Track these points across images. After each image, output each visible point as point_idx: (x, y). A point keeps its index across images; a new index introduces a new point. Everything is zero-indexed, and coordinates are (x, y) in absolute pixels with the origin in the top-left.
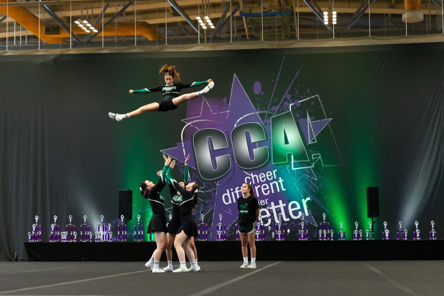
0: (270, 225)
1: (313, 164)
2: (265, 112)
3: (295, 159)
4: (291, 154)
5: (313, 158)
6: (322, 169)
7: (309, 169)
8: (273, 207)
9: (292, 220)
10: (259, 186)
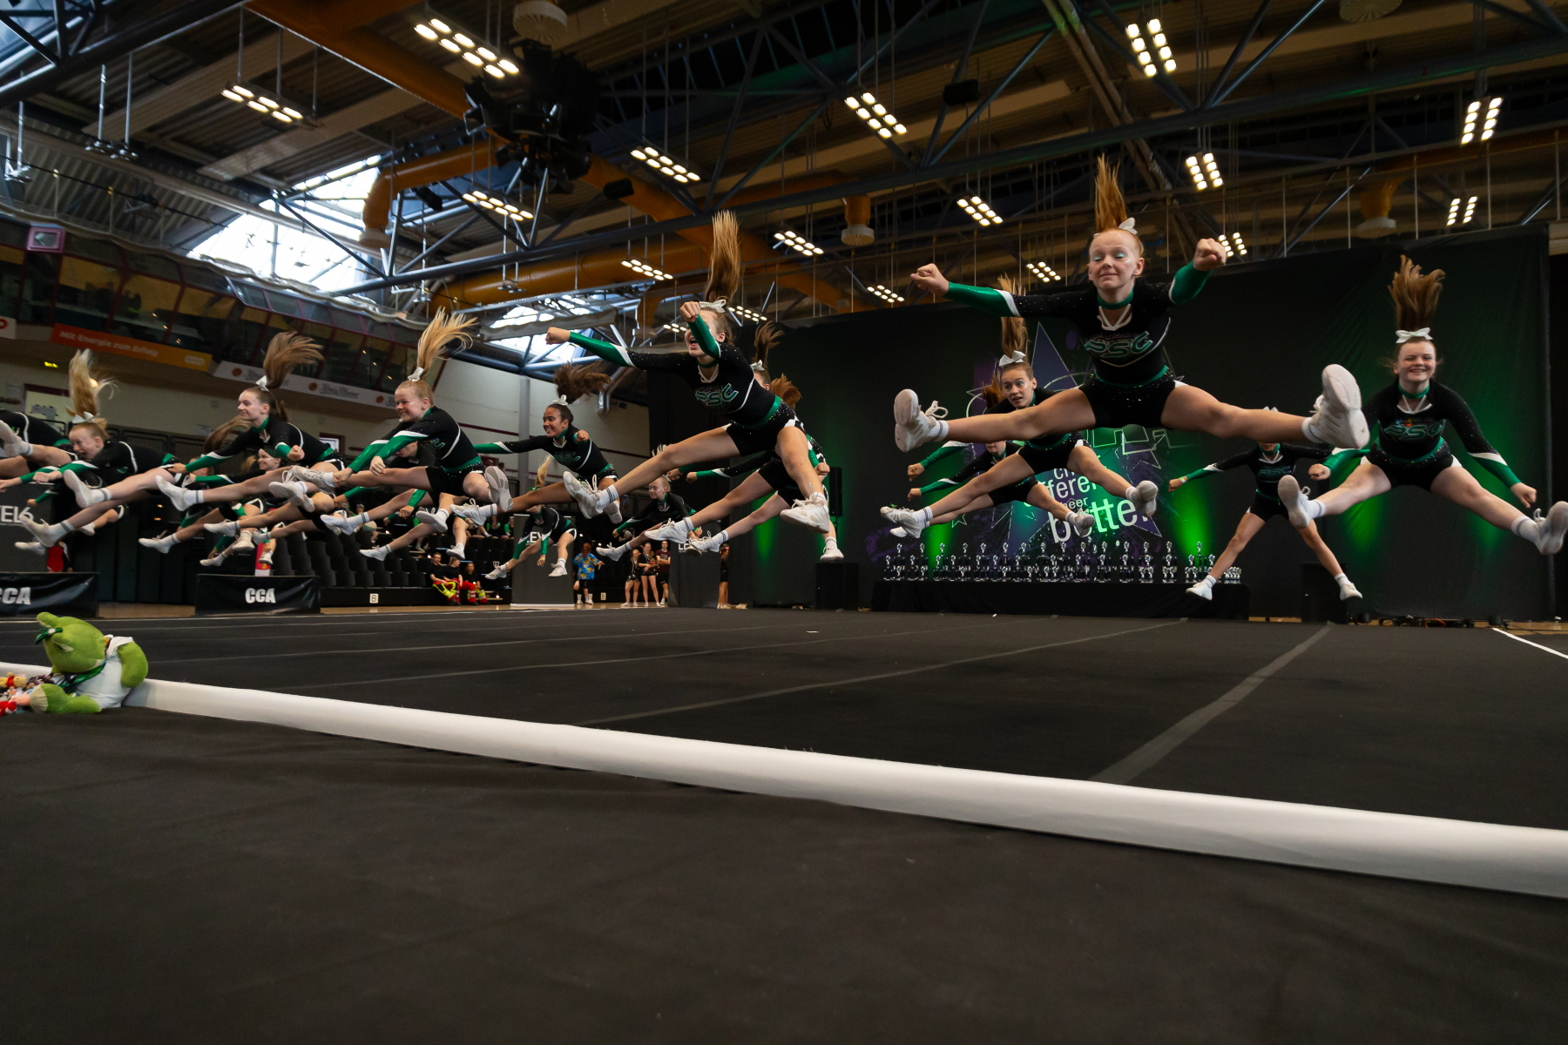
0: (1091, 535)
1: (1155, 445)
2: (1082, 373)
3: (1127, 439)
4: (1121, 432)
5: (1155, 437)
6: (1168, 452)
7: (1149, 452)
8: (1095, 509)
9: (1122, 527)
10: (1074, 480)
